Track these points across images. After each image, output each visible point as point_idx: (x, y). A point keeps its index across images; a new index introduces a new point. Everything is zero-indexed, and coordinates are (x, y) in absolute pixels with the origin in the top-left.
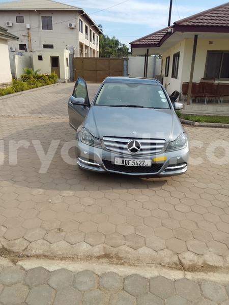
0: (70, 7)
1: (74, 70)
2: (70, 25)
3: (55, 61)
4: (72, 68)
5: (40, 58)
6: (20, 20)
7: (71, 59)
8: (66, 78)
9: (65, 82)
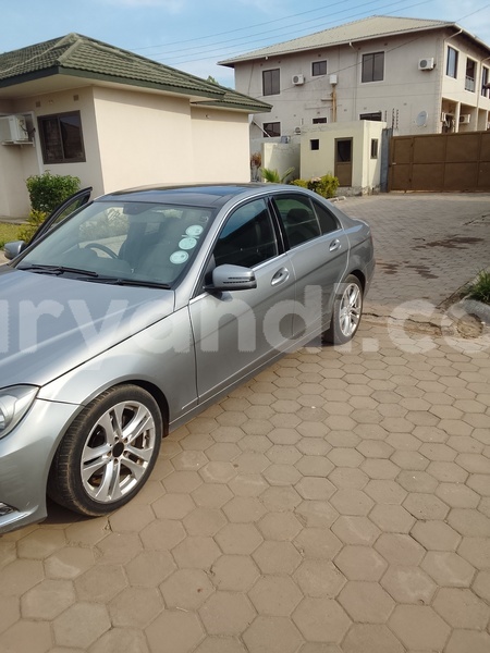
0: (427, 24)
1: (389, 166)
2: (423, 63)
3: (344, 149)
4: (386, 162)
5: (315, 145)
6: (319, 69)
7: (386, 141)
8: (363, 186)
9: (360, 194)
